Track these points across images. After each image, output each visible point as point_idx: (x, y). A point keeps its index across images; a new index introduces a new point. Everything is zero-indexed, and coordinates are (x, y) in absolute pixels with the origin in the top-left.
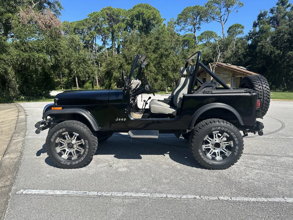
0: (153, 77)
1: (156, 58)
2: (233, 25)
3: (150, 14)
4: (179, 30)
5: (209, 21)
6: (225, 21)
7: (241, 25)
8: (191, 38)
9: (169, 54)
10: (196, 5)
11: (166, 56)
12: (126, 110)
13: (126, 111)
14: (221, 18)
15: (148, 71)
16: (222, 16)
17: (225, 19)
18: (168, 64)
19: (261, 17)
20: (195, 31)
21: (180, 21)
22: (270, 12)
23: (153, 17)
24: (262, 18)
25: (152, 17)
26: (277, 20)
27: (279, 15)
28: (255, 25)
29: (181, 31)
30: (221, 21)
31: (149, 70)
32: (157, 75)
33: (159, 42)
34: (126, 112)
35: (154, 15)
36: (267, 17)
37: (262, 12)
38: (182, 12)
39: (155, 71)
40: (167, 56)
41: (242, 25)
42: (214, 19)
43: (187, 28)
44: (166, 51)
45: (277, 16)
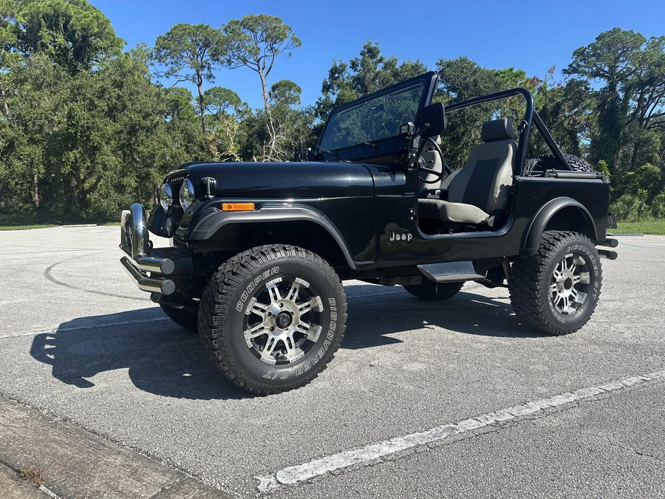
0: (112, 180)
1: (118, 133)
2: (280, 83)
3: (90, 21)
4: (162, 74)
5: (233, 64)
6: (266, 70)
7: (296, 85)
8: (184, 98)
9: (155, 127)
10: (203, 25)
11: (147, 131)
13: (412, 215)
14: (258, 62)
15: (97, 163)
16: (260, 59)
17: (267, 67)
18: (154, 150)
19: (335, 73)
20: (201, 84)
21: (163, 53)
22: (350, 67)
23: (98, 30)
24: (337, 75)
25: (96, 30)
26: (364, 83)
27: (368, 75)
28: (326, 88)
29: (167, 77)
30: (259, 68)
31: (99, 161)
32: (123, 177)
33: (123, 93)
34: (412, 218)
35: (103, 25)
36: (347, 75)
37: (338, 66)
38: (168, 34)
39: (116, 165)
40: (150, 130)
41: (298, 85)
42: (245, 61)
43: (181, 72)
44: (144, 118)
45: (364, 77)
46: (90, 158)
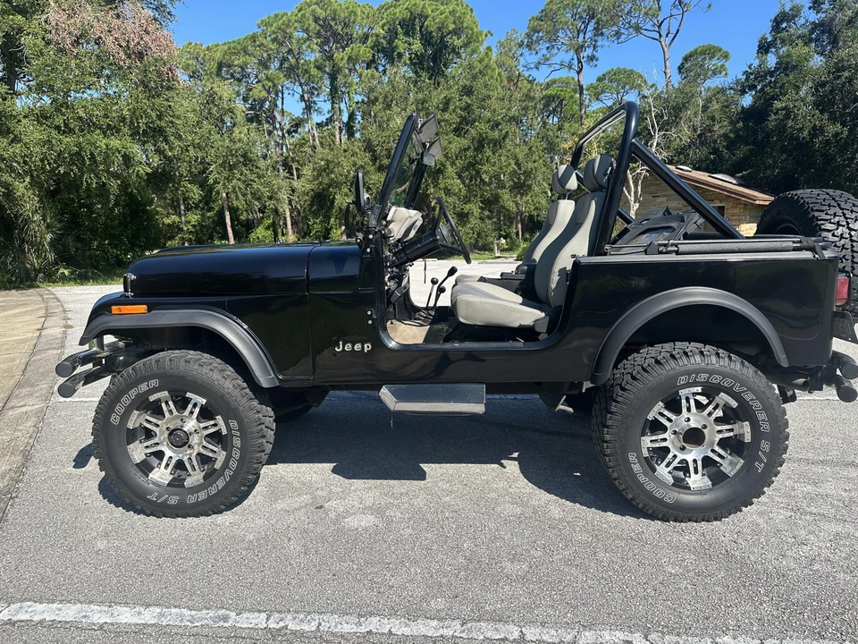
0: (454, 207)
1: (465, 150)
2: (697, 50)
3: (446, 17)
4: (532, 66)
5: (623, 37)
6: (671, 36)
7: (720, 50)
8: (569, 90)
9: (504, 139)
11: (495, 145)
12: (369, 313)
13: (370, 317)
14: (659, 26)
15: (440, 189)
16: (662, 22)
17: (673, 31)
18: (501, 168)
19: (782, 21)
20: (581, 70)
21: (534, 38)
22: (810, 8)
23: (454, 26)
24: (784, 25)
25: (451, 27)
26: (831, 29)
27: (840, 15)
28: (764, 48)
29: (538, 69)
30: (660, 36)
31: (442, 186)
32: (466, 204)
33: (472, 100)
34: (370, 322)
35: (459, 21)
36: (802, 21)
37: (787, 9)
38: (542, 11)
39: (460, 190)
40: (497, 144)
41: (724, 49)
42: (638, 29)
43: (556, 60)
44: (492, 129)
45: (832, 19)
46: (433, 183)
